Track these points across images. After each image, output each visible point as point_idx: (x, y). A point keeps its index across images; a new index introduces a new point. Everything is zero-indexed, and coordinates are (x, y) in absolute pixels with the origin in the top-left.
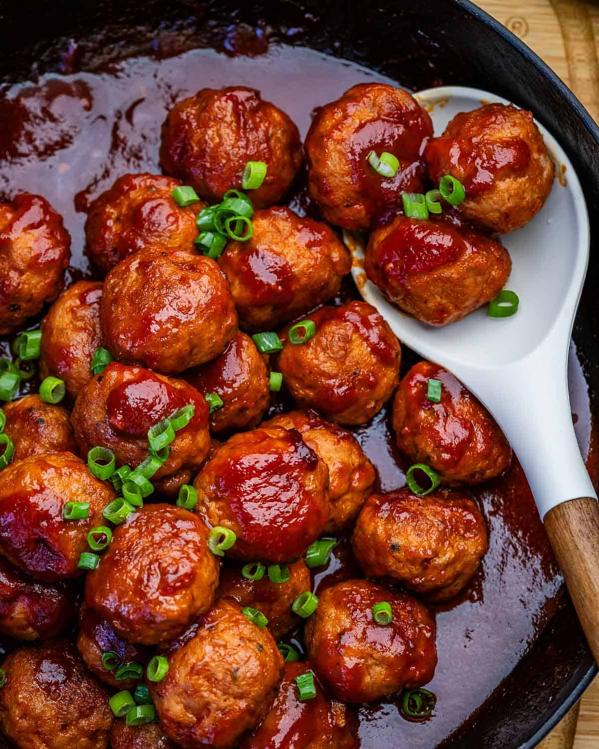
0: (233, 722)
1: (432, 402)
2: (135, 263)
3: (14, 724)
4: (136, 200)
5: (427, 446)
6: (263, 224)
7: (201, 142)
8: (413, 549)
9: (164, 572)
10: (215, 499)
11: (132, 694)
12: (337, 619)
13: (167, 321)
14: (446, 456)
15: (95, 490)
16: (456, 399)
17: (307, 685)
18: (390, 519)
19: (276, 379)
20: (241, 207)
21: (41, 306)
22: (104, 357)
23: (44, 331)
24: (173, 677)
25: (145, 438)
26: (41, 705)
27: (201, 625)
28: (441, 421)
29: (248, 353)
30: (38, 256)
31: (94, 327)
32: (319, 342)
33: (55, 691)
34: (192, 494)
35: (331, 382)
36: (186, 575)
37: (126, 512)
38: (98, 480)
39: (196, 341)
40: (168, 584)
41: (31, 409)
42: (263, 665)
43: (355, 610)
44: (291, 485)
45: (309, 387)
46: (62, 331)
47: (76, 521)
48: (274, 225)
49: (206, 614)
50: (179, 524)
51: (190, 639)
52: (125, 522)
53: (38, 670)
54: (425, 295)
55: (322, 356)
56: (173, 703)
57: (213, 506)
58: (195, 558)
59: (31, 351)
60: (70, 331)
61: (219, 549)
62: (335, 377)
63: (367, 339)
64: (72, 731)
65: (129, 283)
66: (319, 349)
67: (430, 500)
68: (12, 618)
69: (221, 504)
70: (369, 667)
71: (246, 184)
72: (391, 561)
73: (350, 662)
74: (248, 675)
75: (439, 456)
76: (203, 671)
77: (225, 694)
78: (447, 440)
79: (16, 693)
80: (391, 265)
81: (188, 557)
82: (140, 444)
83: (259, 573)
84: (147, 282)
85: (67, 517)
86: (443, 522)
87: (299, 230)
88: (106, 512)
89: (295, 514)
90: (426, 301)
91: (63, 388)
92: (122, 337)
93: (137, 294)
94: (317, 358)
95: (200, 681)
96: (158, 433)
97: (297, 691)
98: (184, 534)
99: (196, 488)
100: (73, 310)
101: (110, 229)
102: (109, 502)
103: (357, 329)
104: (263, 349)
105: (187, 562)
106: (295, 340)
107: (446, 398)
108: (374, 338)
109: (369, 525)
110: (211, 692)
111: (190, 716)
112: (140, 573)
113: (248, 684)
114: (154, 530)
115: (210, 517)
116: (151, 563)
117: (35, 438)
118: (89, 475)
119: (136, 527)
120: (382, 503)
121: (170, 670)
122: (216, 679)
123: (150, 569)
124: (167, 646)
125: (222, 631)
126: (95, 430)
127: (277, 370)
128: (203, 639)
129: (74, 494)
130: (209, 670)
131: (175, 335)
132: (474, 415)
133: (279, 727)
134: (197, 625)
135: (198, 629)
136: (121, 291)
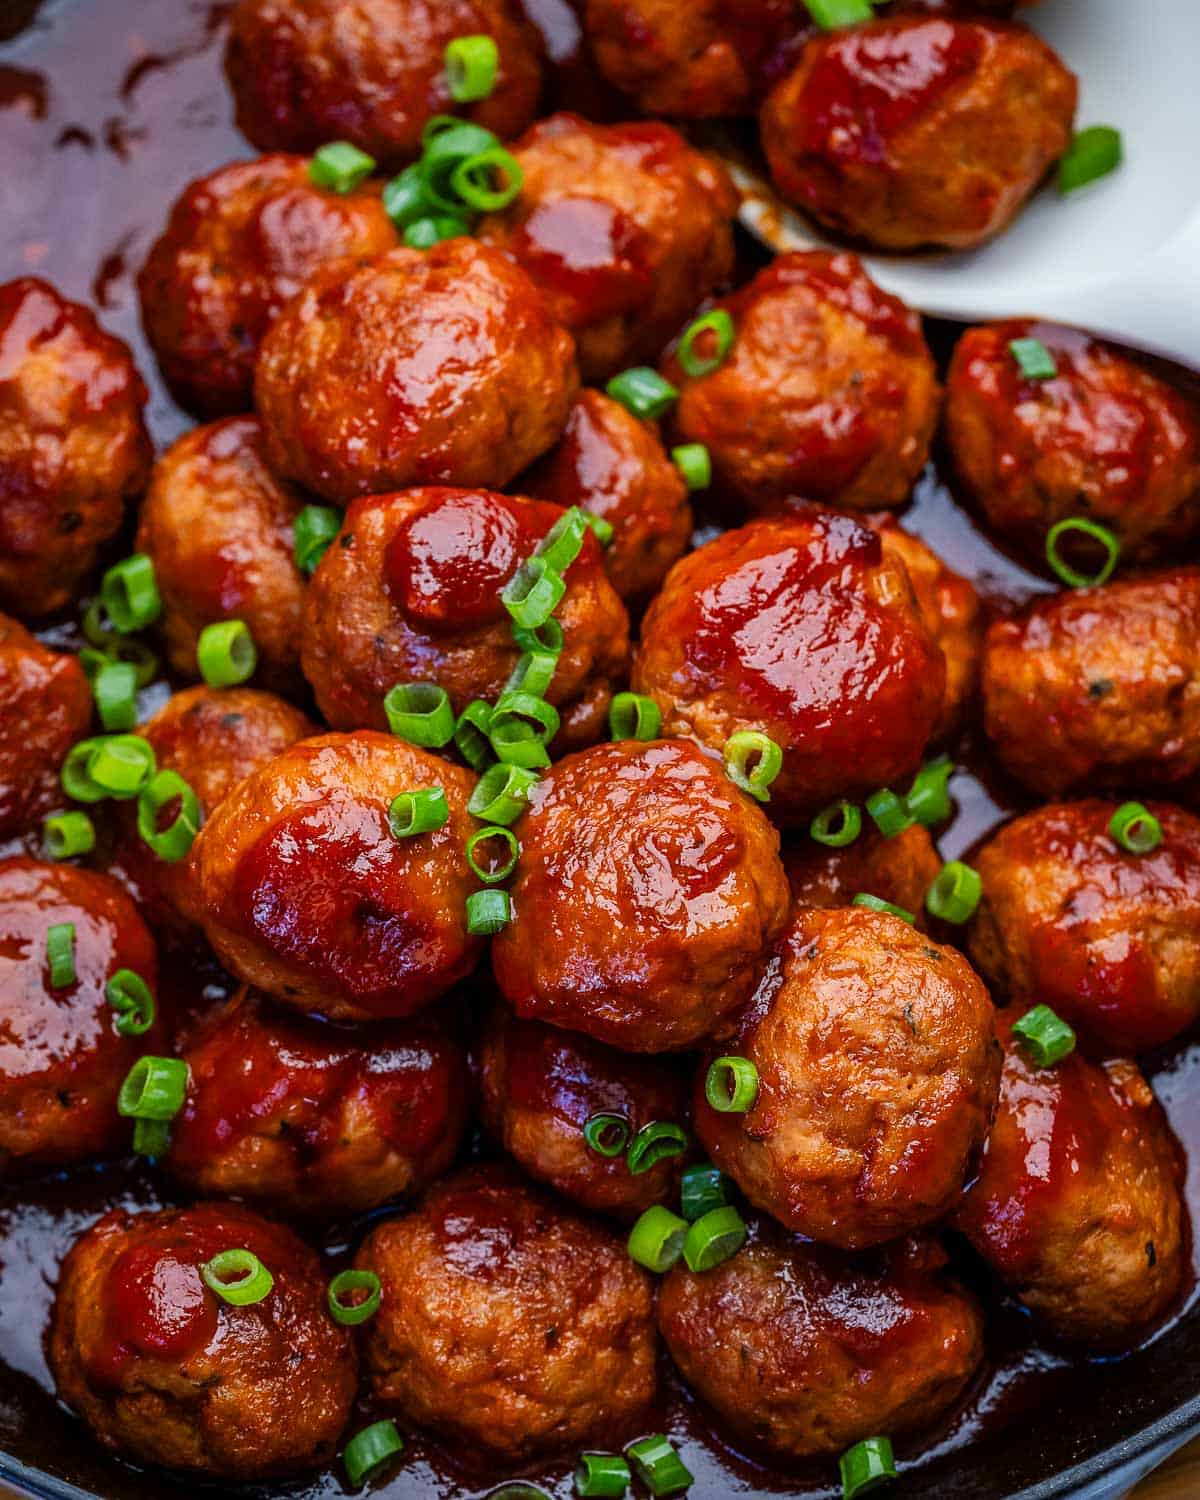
0: (945, 1129)
1: (1040, 379)
2: (309, 308)
3: (437, 1375)
4: (238, 215)
5: (1072, 473)
6: (533, 156)
7: (329, 49)
8: (1138, 676)
9: (673, 853)
10: (700, 692)
11: (674, 1206)
12: (1044, 881)
13: (442, 369)
14: (1119, 475)
15: (432, 769)
16: (1083, 364)
17: (1048, 1030)
18: (1059, 637)
19: (693, 460)
20: (469, 143)
21: (121, 508)
22: (317, 523)
23: (152, 550)
24: (777, 1083)
25: (504, 617)
26: (480, 1308)
27: (787, 955)
28: (1076, 410)
29: (616, 421)
30: (82, 390)
31: (261, 488)
32: (754, 346)
33: (500, 1268)
34: (644, 706)
35: (814, 414)
36: (721, 840)
37: (521, 783)
38: (432, 751)
39: (512, 400)
40: (692, 872)
41: (196, 709)
42: (957, 984)
43: (1070, 848)
44: (849, 606)
45: (772, 446)
46: (197, 524)
47: (422, 837)
48: (554, 150)
49: (788, 930)
50: (651, 758)
51: (777, 993)
52: (529, 805)
53: (443, 1239)
54: (935, 171)
55: (775, 369)
56: (798, 1137)
57: (699, 709)
58: (721, 805)
59: (143, 600)
60: (215, 517)
61: (757, 783)
62: (816, 401)
63: (847, 309)
64: (571, 1344)
65: (315, 346)
66: (760, 357)
67: (1117, 586)
68: (346, 1143)
69: (717, 697)
70: (1156, 947)
71: (461, 92)
72: (1101, 721)
73: (1113, 948)
74: (937, 1012)
75: (1101, 482)
76: (838, 1039)
77: (903, 1072)
78: (1105, 443)
79: (418, 1306)
80: (841, 134)
81: (706, 806)
82: (493, 638)
83: (852, 823)
84: (357, 319)
85: (402, 832)
86: (1172, 606)
87: (611, 146)
88: (475, 806)
89: (882, 657)
90: (940, 184)
91: (246, 636)
92: (353, 443)
93: (345, 351)
94: (764, 374)
95: (842, 1063)
96: (523, 595)
97: (1027, 1049)
98: (672, 773)
99: (644, 691)
100: (201, 478)
101: (209, 293)
102: (473, 787)
103: (821, 296)
104: (641, 404)
105: (710, 816)
106: (696, 367)
107: (1065, 367)
108: (861, 303)
109: (1019, 672)
110: (874, 1078)
111: (846, 1151)
112: (621, 876)
113: (945, 1033)
114: (604, 791)
115: (702, 736)
116: (633, 848)
117: (235, 754)
118: (406, 746)
119: (559, 802)
120: (1024, 628)
121: (760, 1072)
122: (875, 1048)
123: (637, 857)
124: (731, 1029)
125: (839, 947)
126: (378, 652)
127: (685, 440)
128: (804, 978)
129: (396, 788)
130: (849, 1033)
131: (469, 396)
132: (1132, 381)
133: (1030, 1134)
134: (777, 961)
135: (782, 966)
136: (304, 366)
